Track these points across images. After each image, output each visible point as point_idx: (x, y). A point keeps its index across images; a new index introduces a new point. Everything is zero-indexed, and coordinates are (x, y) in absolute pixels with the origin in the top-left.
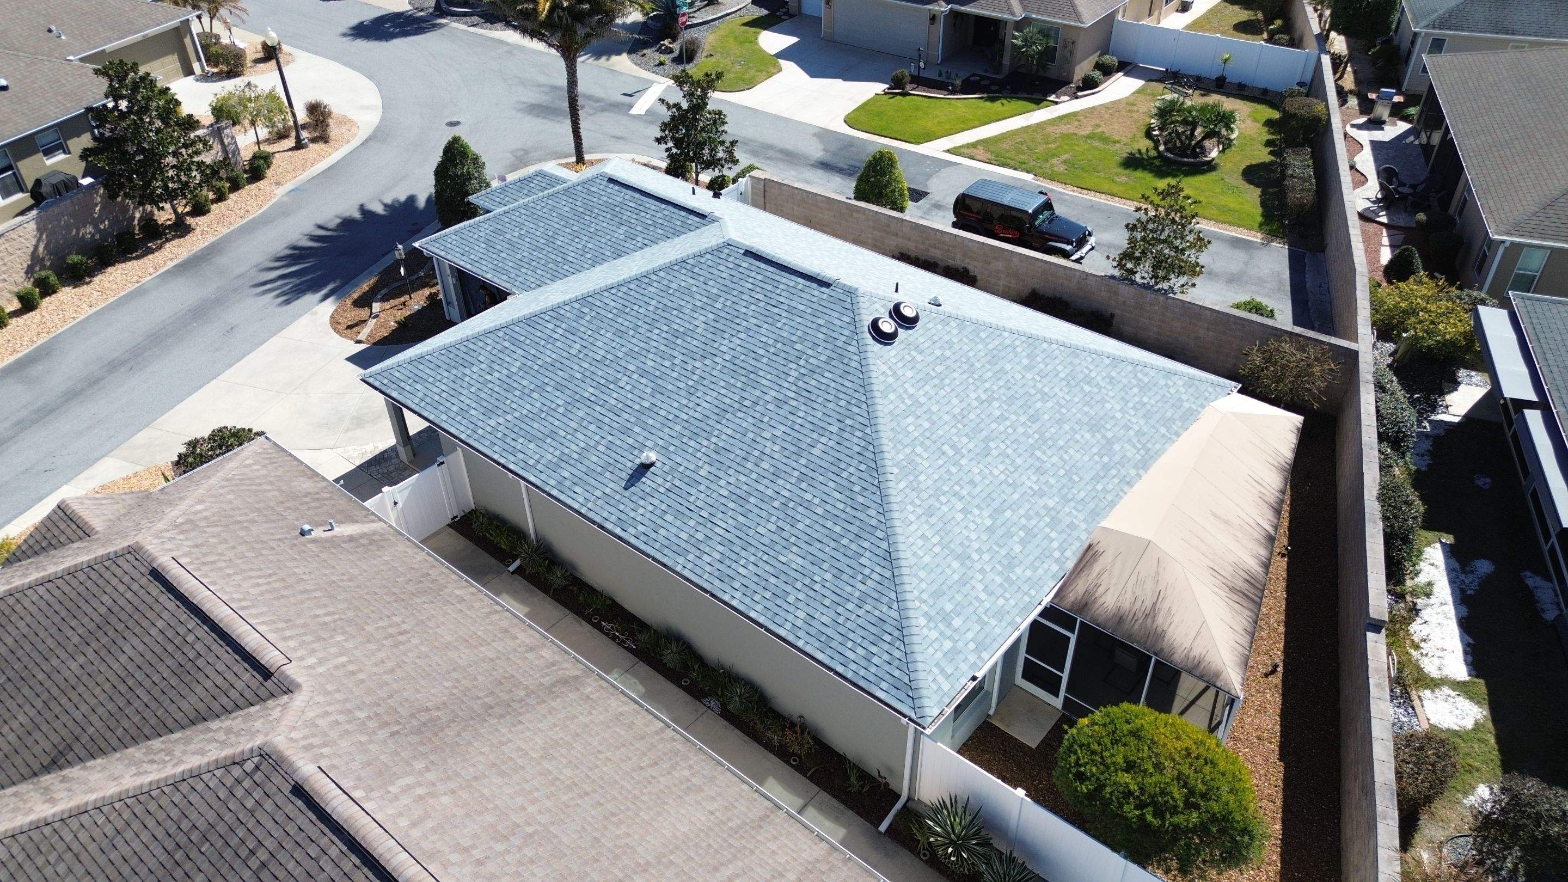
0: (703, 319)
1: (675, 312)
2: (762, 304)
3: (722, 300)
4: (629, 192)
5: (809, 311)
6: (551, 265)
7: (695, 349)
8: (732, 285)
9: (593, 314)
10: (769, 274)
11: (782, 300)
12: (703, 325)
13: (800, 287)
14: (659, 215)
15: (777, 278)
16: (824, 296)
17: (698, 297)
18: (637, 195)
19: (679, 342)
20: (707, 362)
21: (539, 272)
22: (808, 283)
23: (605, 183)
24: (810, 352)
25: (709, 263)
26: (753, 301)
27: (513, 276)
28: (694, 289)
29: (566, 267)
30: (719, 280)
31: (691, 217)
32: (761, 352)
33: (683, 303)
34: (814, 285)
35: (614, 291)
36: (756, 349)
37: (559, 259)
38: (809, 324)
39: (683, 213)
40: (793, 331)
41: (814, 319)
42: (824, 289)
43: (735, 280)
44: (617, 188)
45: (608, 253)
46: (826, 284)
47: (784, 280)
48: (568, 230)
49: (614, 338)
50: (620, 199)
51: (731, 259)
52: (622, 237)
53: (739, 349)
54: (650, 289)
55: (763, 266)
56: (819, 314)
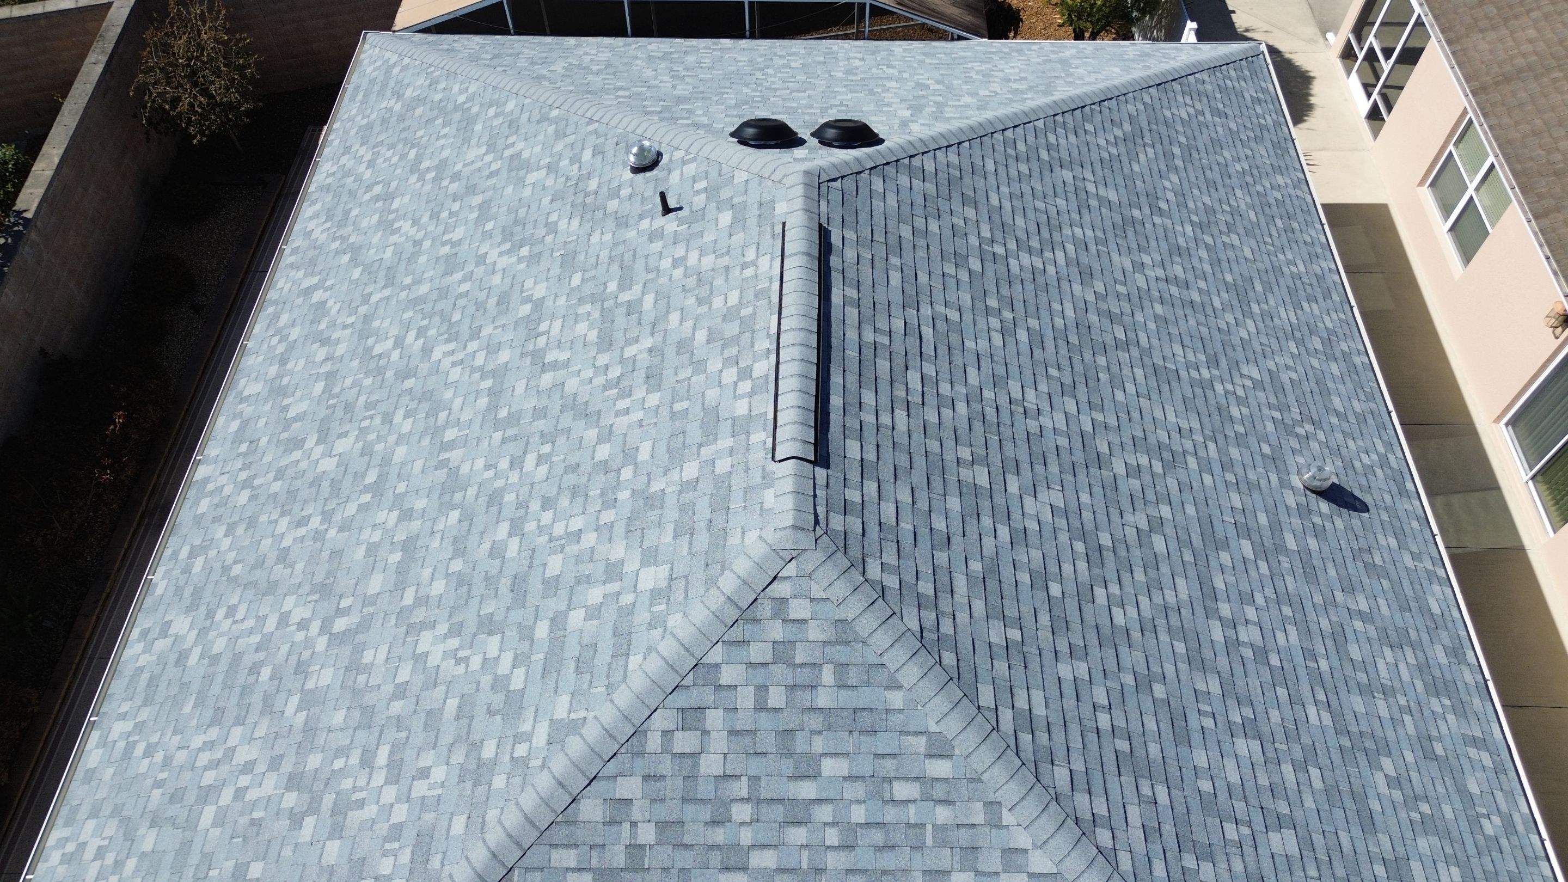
0: (1028, 501)
1: (1055, 590)
2: (930, 370)
3: (965, 474)
5: (895, 261)
7: (1097, 490)
8: (920, 461)
9: (1190, 861)
10: (852, 379)
11: (898, 324)
12: (1043, 495)
13: (852, 293)
15: (852, 353)
16: (850, 235)
17: (988, 542)
19: (1105, 539)
20: (1104, 448)
22: (836, 277)
24: (974, 240)
25: (890, 558)
26: (930, 391)
28: (976, 566)
30: (923, 505)
32: (1023, 336)
33: (1024, 578)
34: (834, 261)
35: (1104, 837)
36: (1025, 348)
38: (921, 253)
40: (952, 283)
41: (907, 246)
42: (835, 239)
43: (903, 460)
46: (824, 234)
47: (852, 335)
49: (1196, 737)
51: (854, 496)
53: (1043, 387)
54: (1040, 710)
55: (836, 401)
56: (893, 240)
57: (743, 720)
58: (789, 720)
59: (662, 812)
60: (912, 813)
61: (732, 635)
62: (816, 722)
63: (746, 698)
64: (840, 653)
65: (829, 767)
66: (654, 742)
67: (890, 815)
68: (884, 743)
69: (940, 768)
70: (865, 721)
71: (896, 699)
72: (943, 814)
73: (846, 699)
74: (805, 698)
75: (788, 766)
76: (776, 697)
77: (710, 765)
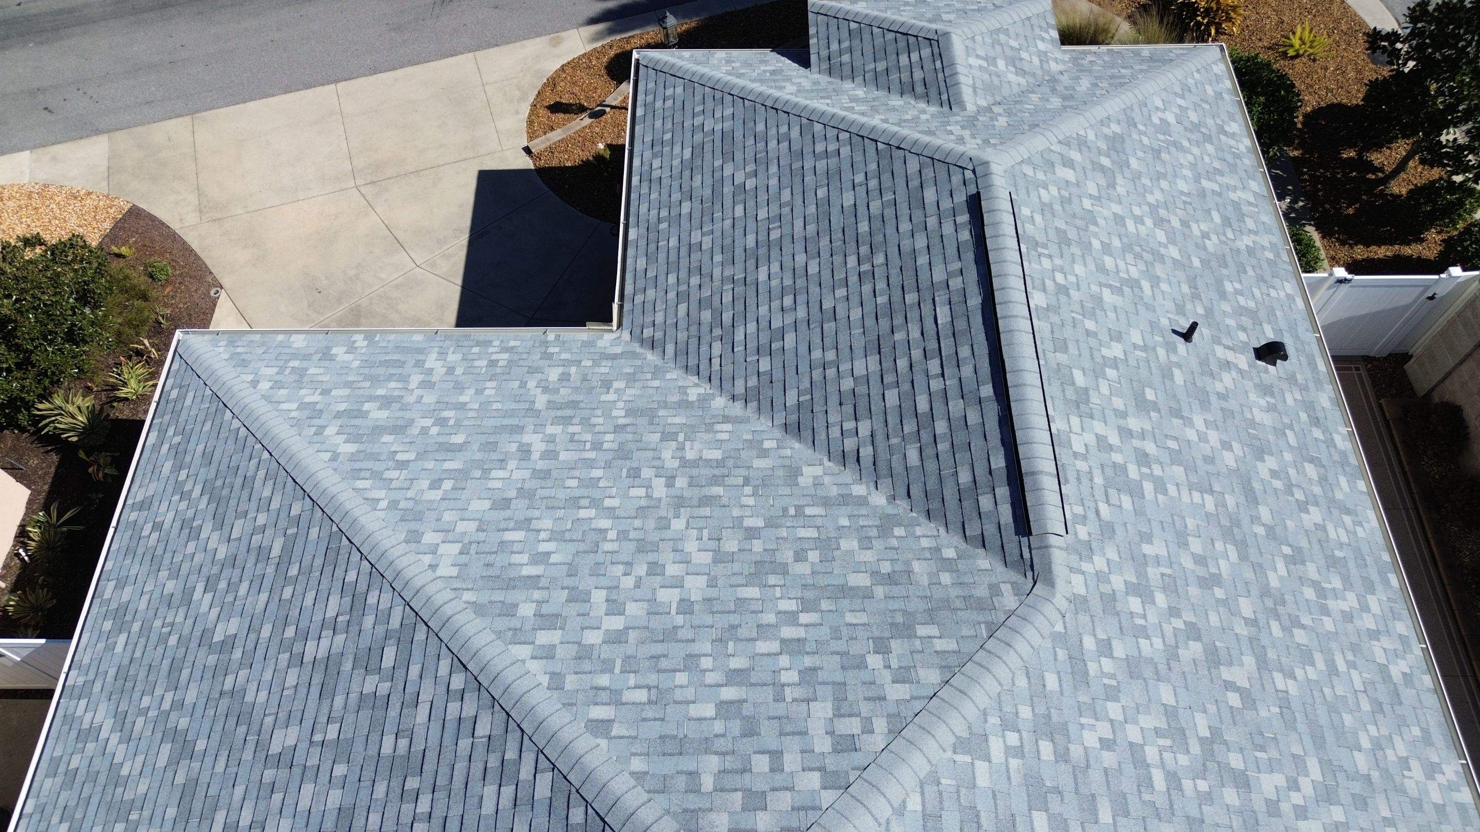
4: (972, 274)
6: (706, 315)
9: (383, 689)
14: (956, 406)
18: (975, 301)
21: (683, 308)
23: (961, 198)
27: (650, 274)
29: (717, 348)
31: (1003, 491)
37: (727, 317)
39: (999, 462)
44: (965, 235)
45: (792, 398)
48: (801, 258)
50: (939, 275)
52: (847, 384)
54: (490, 791)
57: (792, 745)
58: (747, 746)
59: (864, 675)
60: (632, 680)
61: (812, 816)
62: (720, 744)
63: (791, 761)
64: (693, 802)
65: (709, 710)
66: (880, 725)
67: (652, 679)
68: (654, 730)
69: (599, 712)
70: (670, 747)
71: (637, 764)
72: (604, 680)
73: (687, 763)
74: (730, 762)
75: (747, 710)
76: (761, 763)
77: (822, 710)
